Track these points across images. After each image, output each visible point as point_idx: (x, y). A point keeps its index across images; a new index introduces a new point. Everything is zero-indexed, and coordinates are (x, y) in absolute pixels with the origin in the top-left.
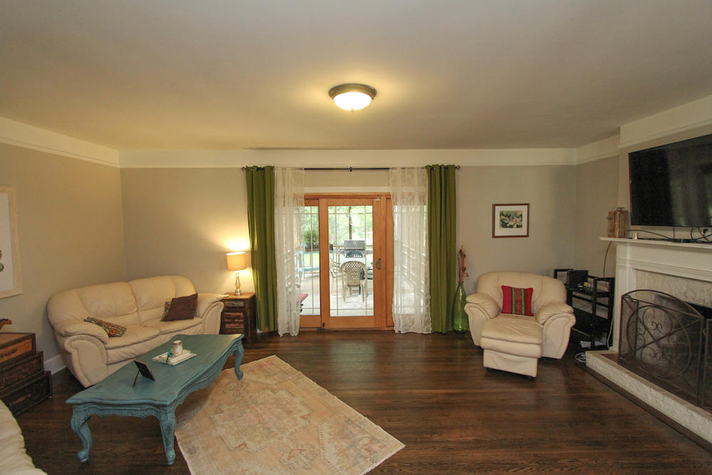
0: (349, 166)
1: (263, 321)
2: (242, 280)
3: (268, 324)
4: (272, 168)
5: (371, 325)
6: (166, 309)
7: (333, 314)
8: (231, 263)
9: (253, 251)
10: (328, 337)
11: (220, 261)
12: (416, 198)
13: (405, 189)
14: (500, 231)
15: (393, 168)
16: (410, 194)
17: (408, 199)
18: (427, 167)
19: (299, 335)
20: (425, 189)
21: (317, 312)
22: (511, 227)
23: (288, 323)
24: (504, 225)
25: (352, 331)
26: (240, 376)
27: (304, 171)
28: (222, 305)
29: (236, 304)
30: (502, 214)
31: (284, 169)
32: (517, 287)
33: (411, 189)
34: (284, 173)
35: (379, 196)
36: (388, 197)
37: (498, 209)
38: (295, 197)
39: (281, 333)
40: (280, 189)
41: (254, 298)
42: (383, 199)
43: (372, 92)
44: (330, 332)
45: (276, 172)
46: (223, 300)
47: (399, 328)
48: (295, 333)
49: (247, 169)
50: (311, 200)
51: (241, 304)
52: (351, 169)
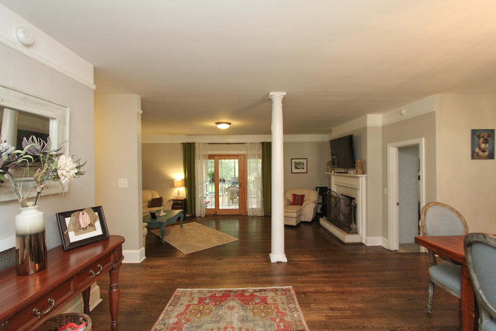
0: (227, 142)
1: (189, 211)
2: (180, 192)
3: (191, 212)
4: (194, 143)
5: (237, 213)
6: (149, 203)
7: (221, 208)
8: (176, 184)
9: (185, 179)
10: (218, 217)
11: (171, 184)
12: (257, 156)
13: (252, 152)
14: (295, 170)
15: (246, 143)
16: (254, 154)
17: (254, 156)
18: (261, 143)
19: (205, 216)
20: (261, 152)
21: (214, 207)
22: (299, 168)
23: (201, 212)
24: (296, 168)
25: (229, 216)
26: (182, 227)
27: (208, 145)
28: (172, 203)
29: (178, 202)
30: (295, 163)
31: (199, 144)
32: (299, 194)
33: (254, 152)
34: (199, 146)
35: (241, 155)
36: (245, 156)
37: (293, 161)
38: (204, 156)
39: (197, 215)
40: (197, 152)
41: (185, 200)
42: (242, 157)
43: (230, 124)
44: (219, 215)
45: (196, 145)
46: (173, 200)
47: (250, 214)
48: (203, 216)
49: (183, 144)
50: (211, 157)
51: (180, 202)
52: (228, 144)
